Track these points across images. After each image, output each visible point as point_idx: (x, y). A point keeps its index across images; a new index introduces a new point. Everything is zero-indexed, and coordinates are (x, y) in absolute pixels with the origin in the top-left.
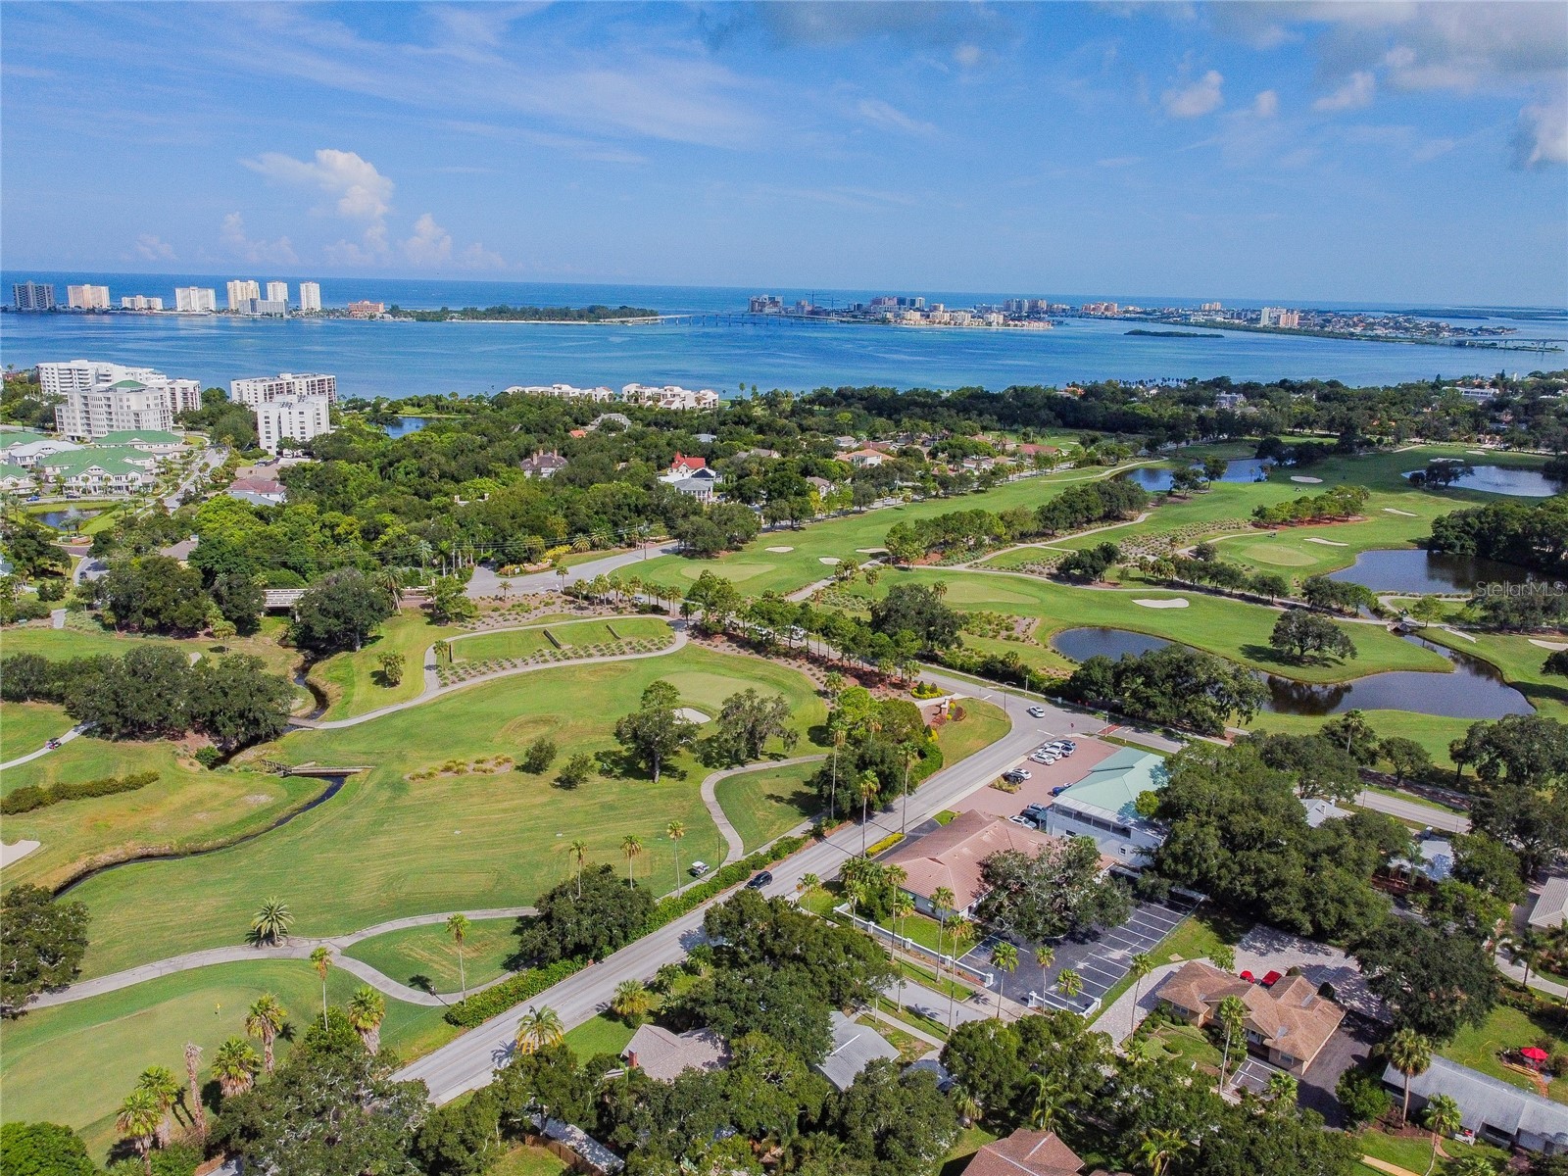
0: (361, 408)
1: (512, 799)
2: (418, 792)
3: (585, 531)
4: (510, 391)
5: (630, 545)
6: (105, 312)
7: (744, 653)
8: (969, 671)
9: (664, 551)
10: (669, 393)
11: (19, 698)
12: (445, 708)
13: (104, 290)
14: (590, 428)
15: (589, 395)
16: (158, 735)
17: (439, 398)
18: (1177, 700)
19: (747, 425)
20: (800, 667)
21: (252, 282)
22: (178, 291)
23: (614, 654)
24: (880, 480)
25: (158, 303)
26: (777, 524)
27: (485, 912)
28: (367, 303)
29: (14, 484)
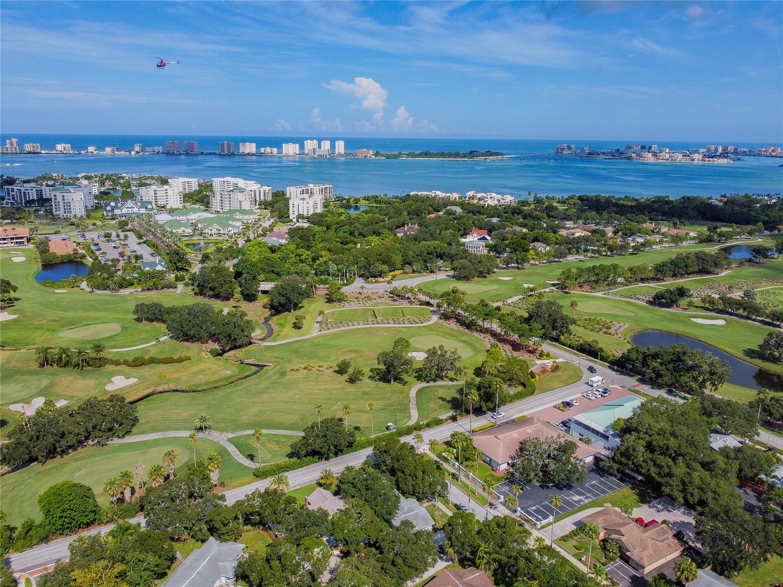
0: (342, 201)
1: (326, 385)
2: (290, 376)
3: (410, 264)
4: (411, 194)
5: (431, 272)
6: (253, 155)
7: (461, 328)
8: (573, 348)
9: (447, 276)
10: (489, 196)
11: (152, 321)
12: (316, 341)
13: (254, 145)
14: (441, 213)
15: (449, 197)
16: (198, 341)
17: (377, 197)
18: (675, 374)
19: (518, 214)
20: (485, 337)
21: (315, 141)
22: (284, 145)
23: (399, 324)
24: (573, 245)
25: (275, 150)
26: (509, 265)
27: (291, 432)
28: (365, 150)
29: (184, 231)
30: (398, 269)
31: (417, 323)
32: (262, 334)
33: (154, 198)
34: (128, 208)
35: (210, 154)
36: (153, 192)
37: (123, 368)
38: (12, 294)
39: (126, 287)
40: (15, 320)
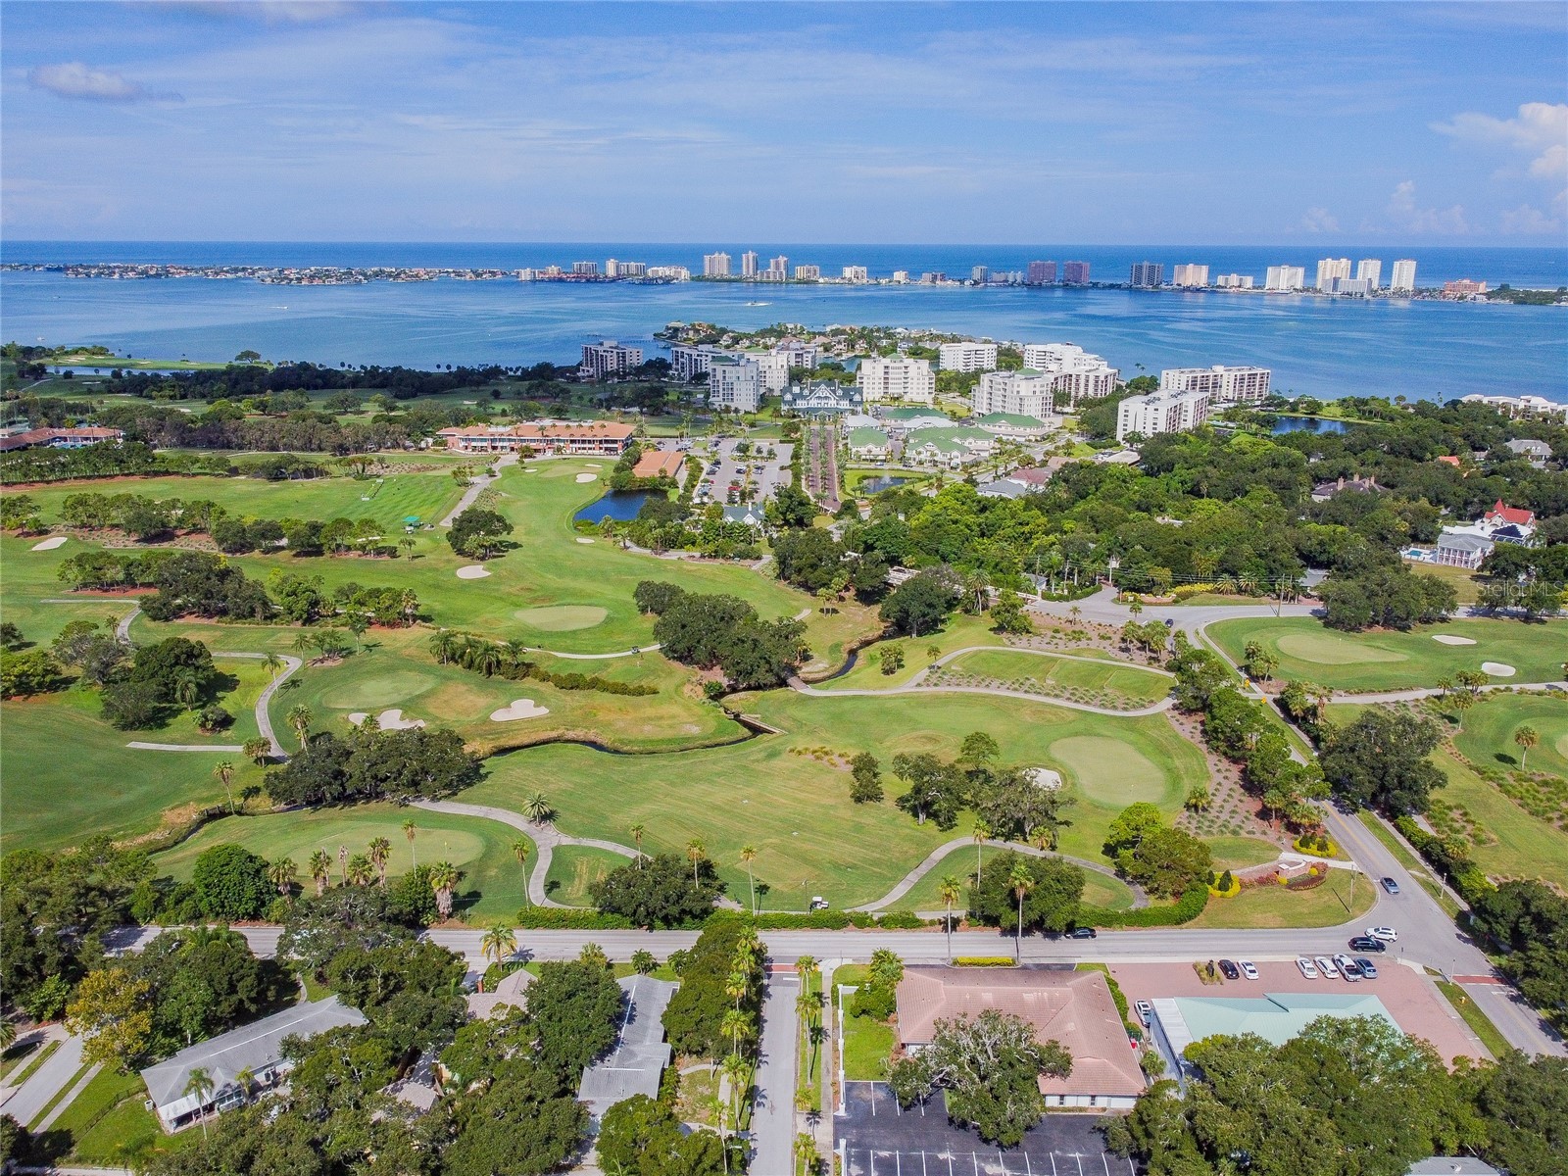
0: (1278, 406)
1: (813, 793)
2: (778, 762)
3: (1233, 572)
4: (1465, 399)
6: (1198, 290)
9: (1312, 612)
12: (889, 704)
13: (1205, 269)
14: (1481, 455)
15: (1563, 412)
16: (698, 663)
20: (1222, 771)
21: (1344, 260)
22: (1270, 269)
23: (1077, 701)
25: (1249, 281)
28: (1466, 282)
29: (870, 451)
30: (1205, 581)
31: (1115, 708)
32: (826, 669)
33: (882, 381)
34: (819, 398)
35: (1112, 286)
36: (882, 370)
37: (548, 688)
38: (504, 537)
39: (682, 547)
40: (483, 581)
